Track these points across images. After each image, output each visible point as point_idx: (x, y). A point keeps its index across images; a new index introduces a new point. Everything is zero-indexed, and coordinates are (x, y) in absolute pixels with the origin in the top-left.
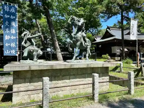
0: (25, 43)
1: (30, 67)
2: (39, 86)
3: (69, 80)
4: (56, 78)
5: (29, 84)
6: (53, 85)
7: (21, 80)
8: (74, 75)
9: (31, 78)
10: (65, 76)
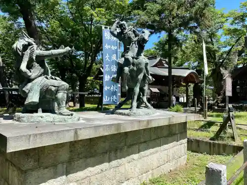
0: (29, 67)
1: (76, 133)
2: (86, 178)
3: (137, 155)
4: (119, 154)
5: (64, 177)
6: (112, 170)
7: (46, 170)
8: (145, 142)
9: (70, 161)
10: (133, 145)
